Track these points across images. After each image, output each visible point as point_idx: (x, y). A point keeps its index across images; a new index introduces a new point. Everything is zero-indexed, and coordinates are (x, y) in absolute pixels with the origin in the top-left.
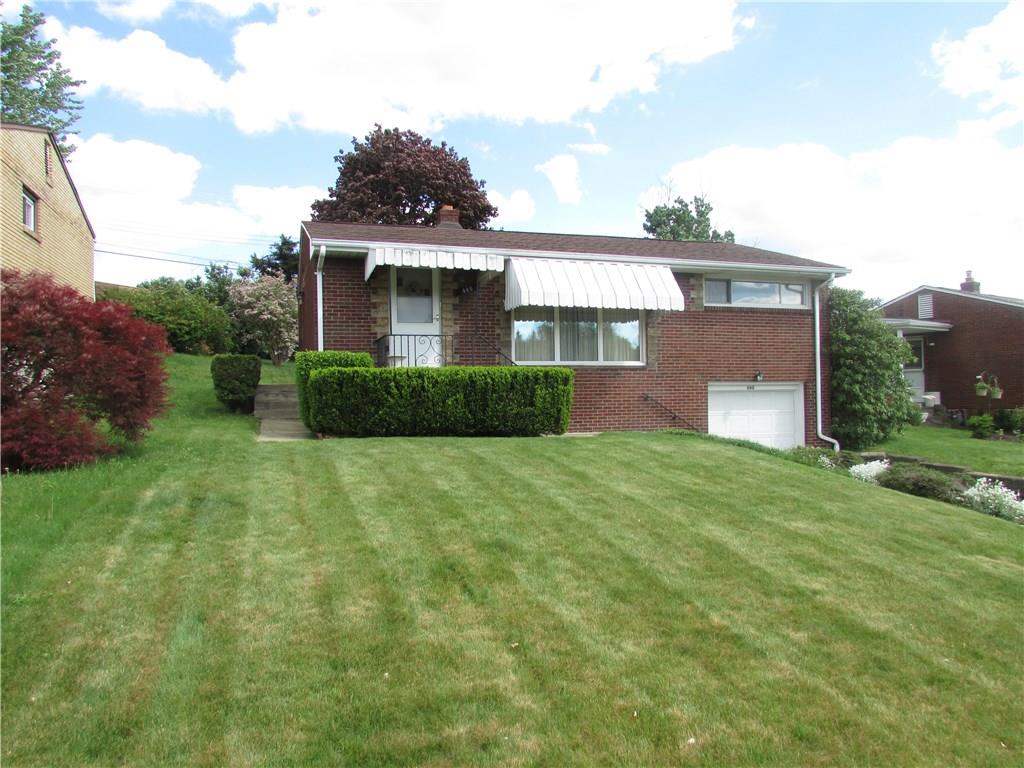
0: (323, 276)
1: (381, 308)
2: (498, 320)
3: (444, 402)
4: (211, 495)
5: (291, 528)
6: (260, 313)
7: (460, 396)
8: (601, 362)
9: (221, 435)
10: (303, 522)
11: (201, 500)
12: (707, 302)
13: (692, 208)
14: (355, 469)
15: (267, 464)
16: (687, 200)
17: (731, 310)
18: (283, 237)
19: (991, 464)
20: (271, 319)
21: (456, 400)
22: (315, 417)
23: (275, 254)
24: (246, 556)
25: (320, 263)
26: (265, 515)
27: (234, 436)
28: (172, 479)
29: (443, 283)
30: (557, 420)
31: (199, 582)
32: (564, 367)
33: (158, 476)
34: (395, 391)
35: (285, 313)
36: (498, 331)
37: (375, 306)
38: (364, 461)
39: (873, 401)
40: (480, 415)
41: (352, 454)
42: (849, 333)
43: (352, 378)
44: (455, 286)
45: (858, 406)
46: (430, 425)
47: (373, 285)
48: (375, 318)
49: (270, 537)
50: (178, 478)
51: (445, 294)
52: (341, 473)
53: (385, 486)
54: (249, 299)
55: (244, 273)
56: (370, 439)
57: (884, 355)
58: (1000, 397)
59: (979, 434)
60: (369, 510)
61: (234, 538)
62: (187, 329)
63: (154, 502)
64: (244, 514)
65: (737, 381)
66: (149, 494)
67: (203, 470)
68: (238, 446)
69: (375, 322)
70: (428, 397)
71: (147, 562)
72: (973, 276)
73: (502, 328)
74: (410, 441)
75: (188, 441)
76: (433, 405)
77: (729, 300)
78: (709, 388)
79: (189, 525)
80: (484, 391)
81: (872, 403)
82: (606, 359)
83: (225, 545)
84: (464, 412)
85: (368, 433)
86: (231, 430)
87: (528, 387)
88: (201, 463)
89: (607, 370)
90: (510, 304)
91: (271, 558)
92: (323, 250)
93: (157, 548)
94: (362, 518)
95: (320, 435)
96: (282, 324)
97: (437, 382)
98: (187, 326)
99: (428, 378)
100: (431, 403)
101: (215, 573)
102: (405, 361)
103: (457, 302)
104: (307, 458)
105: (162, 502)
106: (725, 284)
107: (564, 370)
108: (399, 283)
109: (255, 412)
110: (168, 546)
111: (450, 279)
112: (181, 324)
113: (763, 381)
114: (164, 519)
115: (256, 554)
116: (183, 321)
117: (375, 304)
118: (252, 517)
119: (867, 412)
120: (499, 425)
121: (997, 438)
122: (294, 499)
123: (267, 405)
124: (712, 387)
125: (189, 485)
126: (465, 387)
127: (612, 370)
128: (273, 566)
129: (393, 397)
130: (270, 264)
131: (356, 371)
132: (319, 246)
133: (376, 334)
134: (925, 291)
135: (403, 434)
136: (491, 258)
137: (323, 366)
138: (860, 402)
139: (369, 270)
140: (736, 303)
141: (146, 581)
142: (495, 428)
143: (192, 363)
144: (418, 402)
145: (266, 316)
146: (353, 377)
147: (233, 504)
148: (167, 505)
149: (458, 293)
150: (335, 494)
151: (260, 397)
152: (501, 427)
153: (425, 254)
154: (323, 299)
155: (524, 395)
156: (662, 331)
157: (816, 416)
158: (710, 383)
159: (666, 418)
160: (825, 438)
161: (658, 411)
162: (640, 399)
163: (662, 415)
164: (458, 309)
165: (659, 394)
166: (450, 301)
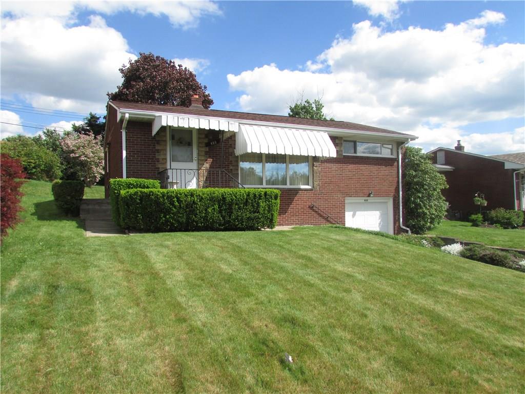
0: (126, 132)
1: (162, 153)
2: (231, 161)
3: (206, 210)
4: (63, 283)
5: (130, 311)
6: (80, 157)
7: (216, 207)
8: (288, 186)
9: (61, 233)
10: (138, 305)
11: (56, 288)
12: (344, 153)
13: (314, 105)
14: (161, 257)
15: (99, 255)
16: (311, 102)
17: (357, 157)
18: (91, 114)
19: (494, 242)
20: (86, 160)
21: (214, 209)
22: (124, 219)
23: (86, 123)
24: (100, 342)
25: (124, 125)
26: (106, 300)
27: (70, 233)
28: (31, 269)
29: (199, 138)
30: (271, 220)
31: (64, 374)
32: (275, 188)
33: (21, 267)
34: (177, 204)
35: (95, 156)
36: (231, 168)
37: (158, 151)
38: (165, 251)
39: (428, 207)
40: (227, 218)
41: (155, 246)
42: (415, 171)
43: (148, 196)
44: (206, 141)
45: (421, 210)
46: (197, 224)
47: (157, 139)
48: (158, 159)
49: (116, 322)
50: (35, 269)
51: (200, 145)
52: (153, 261)
53: (187, 271)
54: (74, 148)
55: (68, 134)
56: (161, 234)
57: (433, 183)
58: (486, 205)
59: (475, 224)
60: (184, 292)
61: (87, 324)
62: (33, 165)
63: (18, 291)
64: (91, 300)
65: (360, 196)
66: (14, 284)
67: (54, 261)
68: (75, 241)
69: (159, 161)
70: (197, 208)
71: (15, 355)
72: (461, 143)
73: (233, 166)
74: (188, 235)
75: (39, 237)
76: (200, 212)
77: (355, 152)
78: (346, 201)
79: (49, 312)
80: (231, 204)
81: (428, 209)
82: (291, 184)
83: (81, 332)
84: (218, 216)
85: (157, 230)
86: (67, 228)
87: (255, 201)
88: (51, 255)
89: (292, 190)
90: (238, 152)
91: (121, 343)
92: (127, 116)
93: (23, 338)
94: (182, 300)
95: (127, 231)
96: (93, 163)
97: (202, 198)
98: (34, 164)
99: (197, 196)
100: (198, 211)
101: (76, 362)
102: (179, 185)
103: (207, 150)
104: (126, 249)
105: (25, 290)
106: (353, 143)
107: (275, 191)
108: (173, 138)
109: (81, 215)
110: (33, 335)
111: (203, 136)
112: (30, 162)
113: (374, 196)
114: (27, 307)
115: (108, 339)
116: (32, 161)
118: (98, 302)
119: (425, 214)
120: (238, 225)
121: (485, 226)
122: (126, 284)
123: (88, 211)
124: (348, 200)
125: (44, 275)
126: (219, 202)
127: (294, 190)
128: (124, 352)
129: (175, 207)
130: (83, 129)
131: (151, 192)
132: (125, 113)
133: (159, 168)
134: (440, 150)
135: (180, 230)
136: (231, 124)
137: (129, 188)
138: (421, 208)
139: (155, 129)
140: (358, 154)
141: (16, 378)
142: (236, 226)
143: (37, 185)
144: (190, 211)
145: (83, 158)
146: (150, 195)
147: (81, 291)
148: (29, 293)
149: (208, 145)
150: (154, 278)
151: (83, 207)
152: (240, 225)
153: (192, 120)
154: (126, 147)
155: (253, 206)
156: (321, 169)
157: (399, 216)
158: (346, 198)
159: (324, 218)
160: (404, 227)
161: (319, 214)
162: (309, 207)
163: (321, 216)
164: (208, 154)
165: (320, 204)
166: (203, 149)
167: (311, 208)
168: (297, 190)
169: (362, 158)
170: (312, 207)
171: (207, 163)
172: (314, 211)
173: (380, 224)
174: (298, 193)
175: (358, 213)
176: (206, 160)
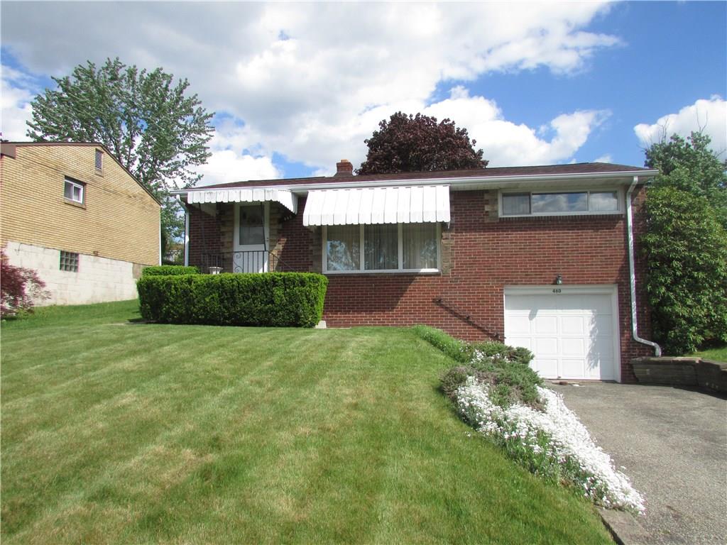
0: (190, 215)
1: (227, 235)
2: (311, 240)
8: (401, 270)
12: (503, 214)
25: (184, 207)
29: (269, 214)
36: (311, 248)
44: (279, 216)
47: (222, 219)
48: (223, 242)
51: (272, 222)
69: (223, 245)
73: (313, 246)
77: (528, 211)
78: (505, 292)
80: (232, 292)
82: (404, 268)
84: (220, 307)
92: (178, 197)
103: (281, 227)
111: (276, 211)
113: (563, 284)
117: (223, 232)
124: (508, 291)
126: (218, 288)
127: (407, 276)
133: (224, 253)
140: (535, 214)
149: (281, 221)
156: (456, 242)
157: (631, 318)
158: (506, 287)
159: (461, 317)
160: (643, 341)
161: (451, 312)
162: (434, 301)
163: (456, 315)
164: (281, 233)
165: (453, 297)
166: (275, 227)
167: (438, 302)
168: (412, 276)
169: (539, 219)
170: (440, 301)
171: (280, 244)
172: (442, 306)
173: (592, 333)
174: (414, 279)
175: (541, 312)
176: (279, 241)
